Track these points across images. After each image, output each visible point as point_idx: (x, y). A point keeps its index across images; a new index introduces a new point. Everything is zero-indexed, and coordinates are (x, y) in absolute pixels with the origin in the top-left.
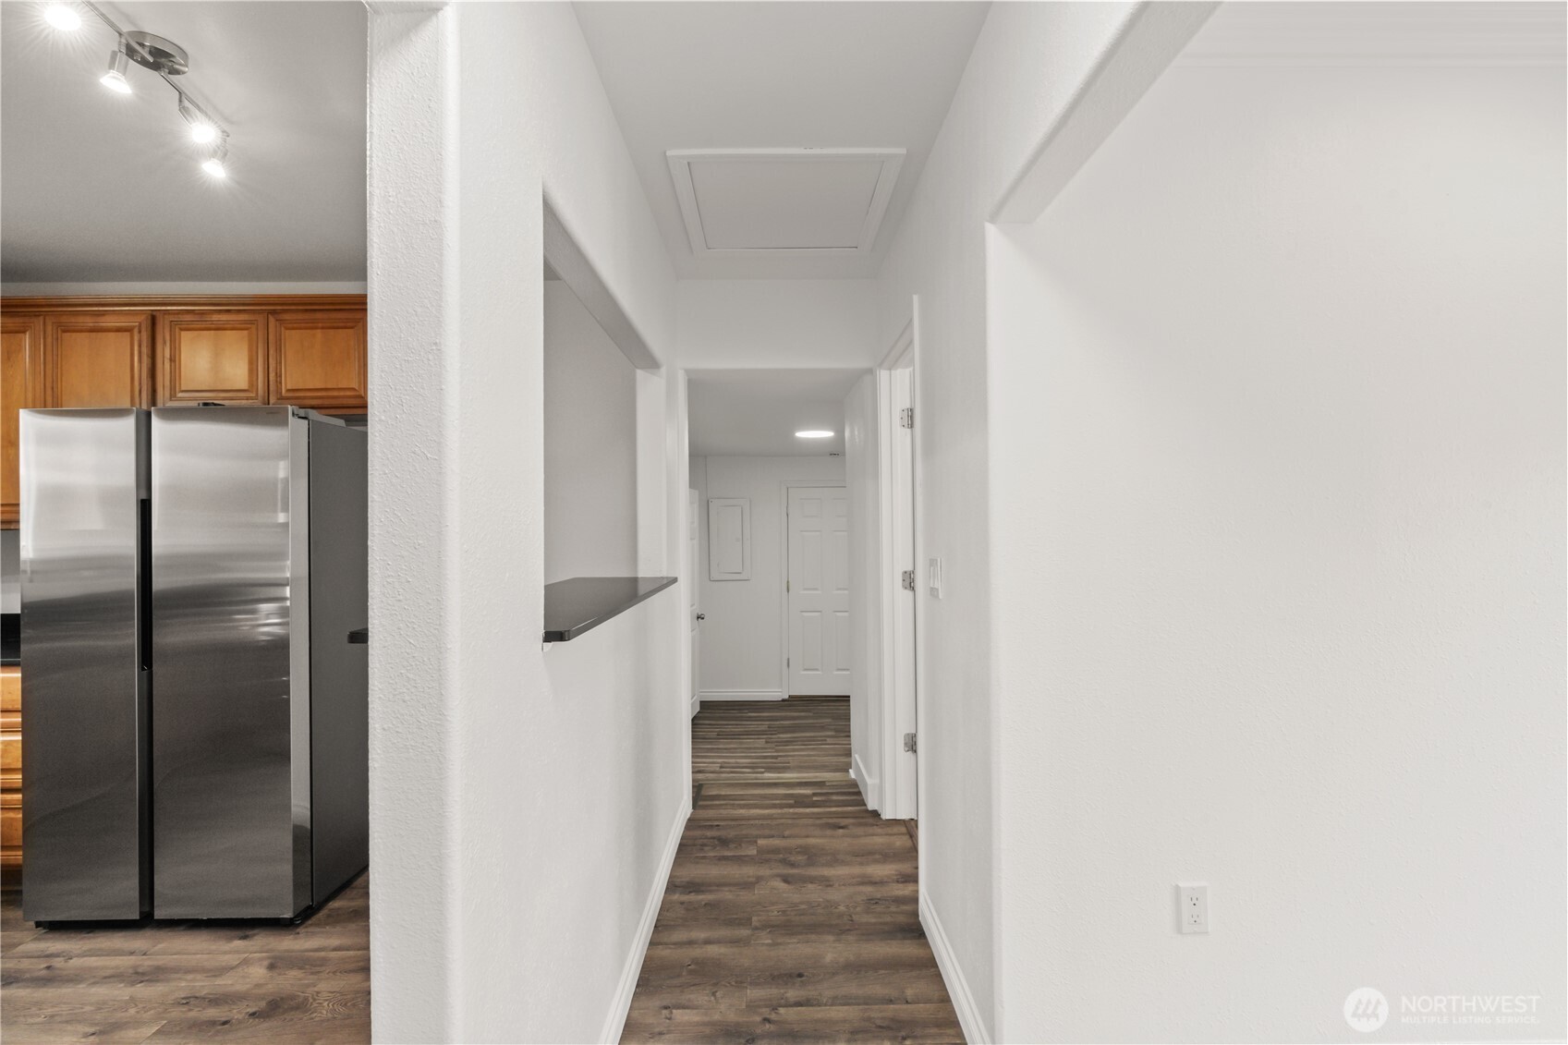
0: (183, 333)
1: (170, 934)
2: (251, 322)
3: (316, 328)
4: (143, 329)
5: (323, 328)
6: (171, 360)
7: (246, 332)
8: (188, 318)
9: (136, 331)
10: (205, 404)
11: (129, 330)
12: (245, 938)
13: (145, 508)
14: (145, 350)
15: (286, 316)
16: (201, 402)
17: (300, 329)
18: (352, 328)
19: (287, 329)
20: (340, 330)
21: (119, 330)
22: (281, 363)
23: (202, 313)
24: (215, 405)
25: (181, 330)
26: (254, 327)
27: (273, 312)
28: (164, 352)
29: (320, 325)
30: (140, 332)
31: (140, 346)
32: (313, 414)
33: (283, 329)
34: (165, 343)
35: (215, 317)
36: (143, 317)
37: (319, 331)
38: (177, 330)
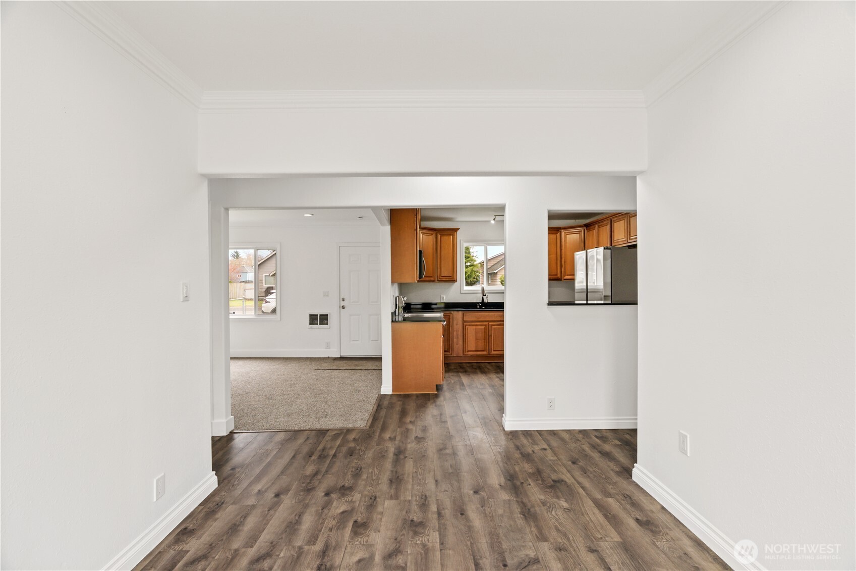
0: (615, 224)
4: (609, 224)
6: (613, 232)
14: (609, 230)
35: (620, 217)
36: (609, 221)
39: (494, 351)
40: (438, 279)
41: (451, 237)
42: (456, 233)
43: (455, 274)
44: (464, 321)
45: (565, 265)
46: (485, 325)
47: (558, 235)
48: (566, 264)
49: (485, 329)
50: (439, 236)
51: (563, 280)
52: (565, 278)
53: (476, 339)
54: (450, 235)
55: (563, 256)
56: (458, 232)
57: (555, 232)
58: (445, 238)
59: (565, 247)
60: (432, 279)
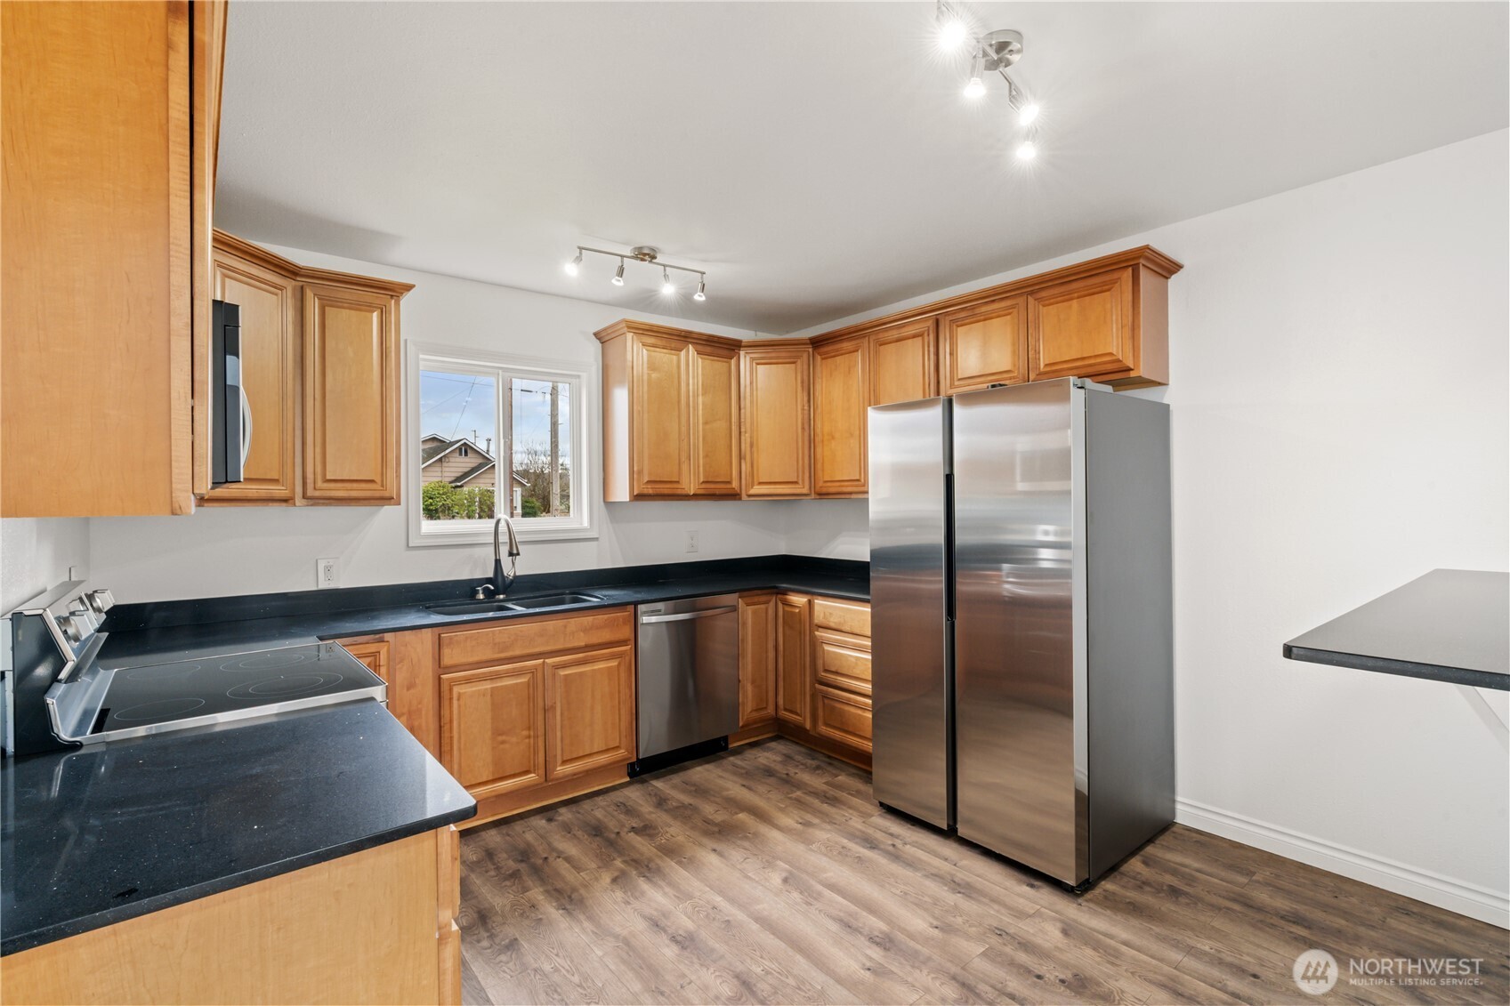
0: (959, 329)
1: (969, 853)
2: (1013, 307)
3: (1072, 299)
4: (931, 332)
5: (1078, 297)
6: (950, 354)
7: (1009, 317)
8: (963, 315)
9: (926, 334)
10: (993, 386)
11: (920, 335)
12: (1032, 886)
13: (949, 479)
14: (932, 349)
15: (1044, 294)
16: (990, 384)
17: (1057, 303)
18: (1109, 290)
19: (1044, 306)
20: (1096, 296)
21: (914, 336)
22: (1039, 339)
23: (973, 308)
24: (1001, 385)
25: (958, 326)
26: (1015, 310)
27: (1032, 293)
28: (945, 348)
29: (1076, 295)
30: (928, 335)
31: (929, 347)
32: (1089, 383)
33: (1041, 307)
34: (945, 340)
35: (984, 309)
36: (931, 322)
37: (1075, 301)
38: (955, 327)
39: (564, 762)
40: (310, 492)
41: (375, 316)
42: (398, 304)
43: (391, 474)
44: (441, 668)
45: (752, 453)
46: (533, 672)
47: (733, 362)
48: (755, 449)
49: (532, 685)
50: (313, 307)
51: (744, 497)
52: (752, 491)
53: (497, 732)
54: (370, 308)
55: (746, 427)
56: (406, 300)
57: (725, 352)
58: (340, 318)
59: (752, 402)
60: (277, 490)
